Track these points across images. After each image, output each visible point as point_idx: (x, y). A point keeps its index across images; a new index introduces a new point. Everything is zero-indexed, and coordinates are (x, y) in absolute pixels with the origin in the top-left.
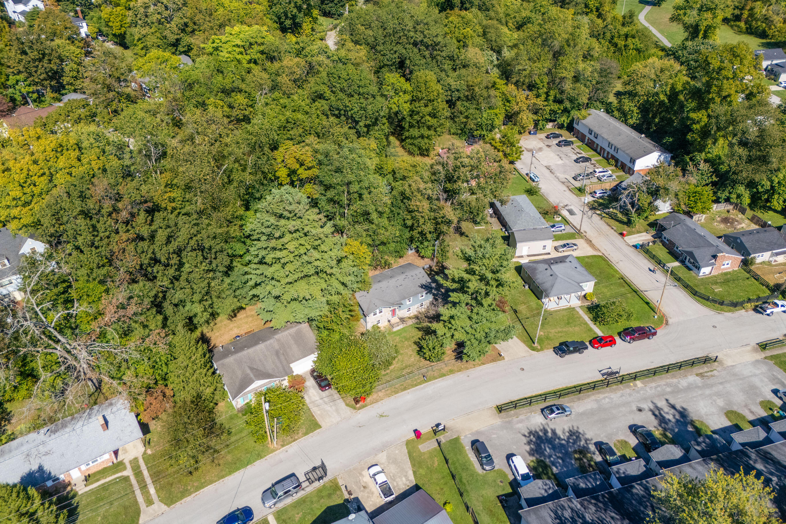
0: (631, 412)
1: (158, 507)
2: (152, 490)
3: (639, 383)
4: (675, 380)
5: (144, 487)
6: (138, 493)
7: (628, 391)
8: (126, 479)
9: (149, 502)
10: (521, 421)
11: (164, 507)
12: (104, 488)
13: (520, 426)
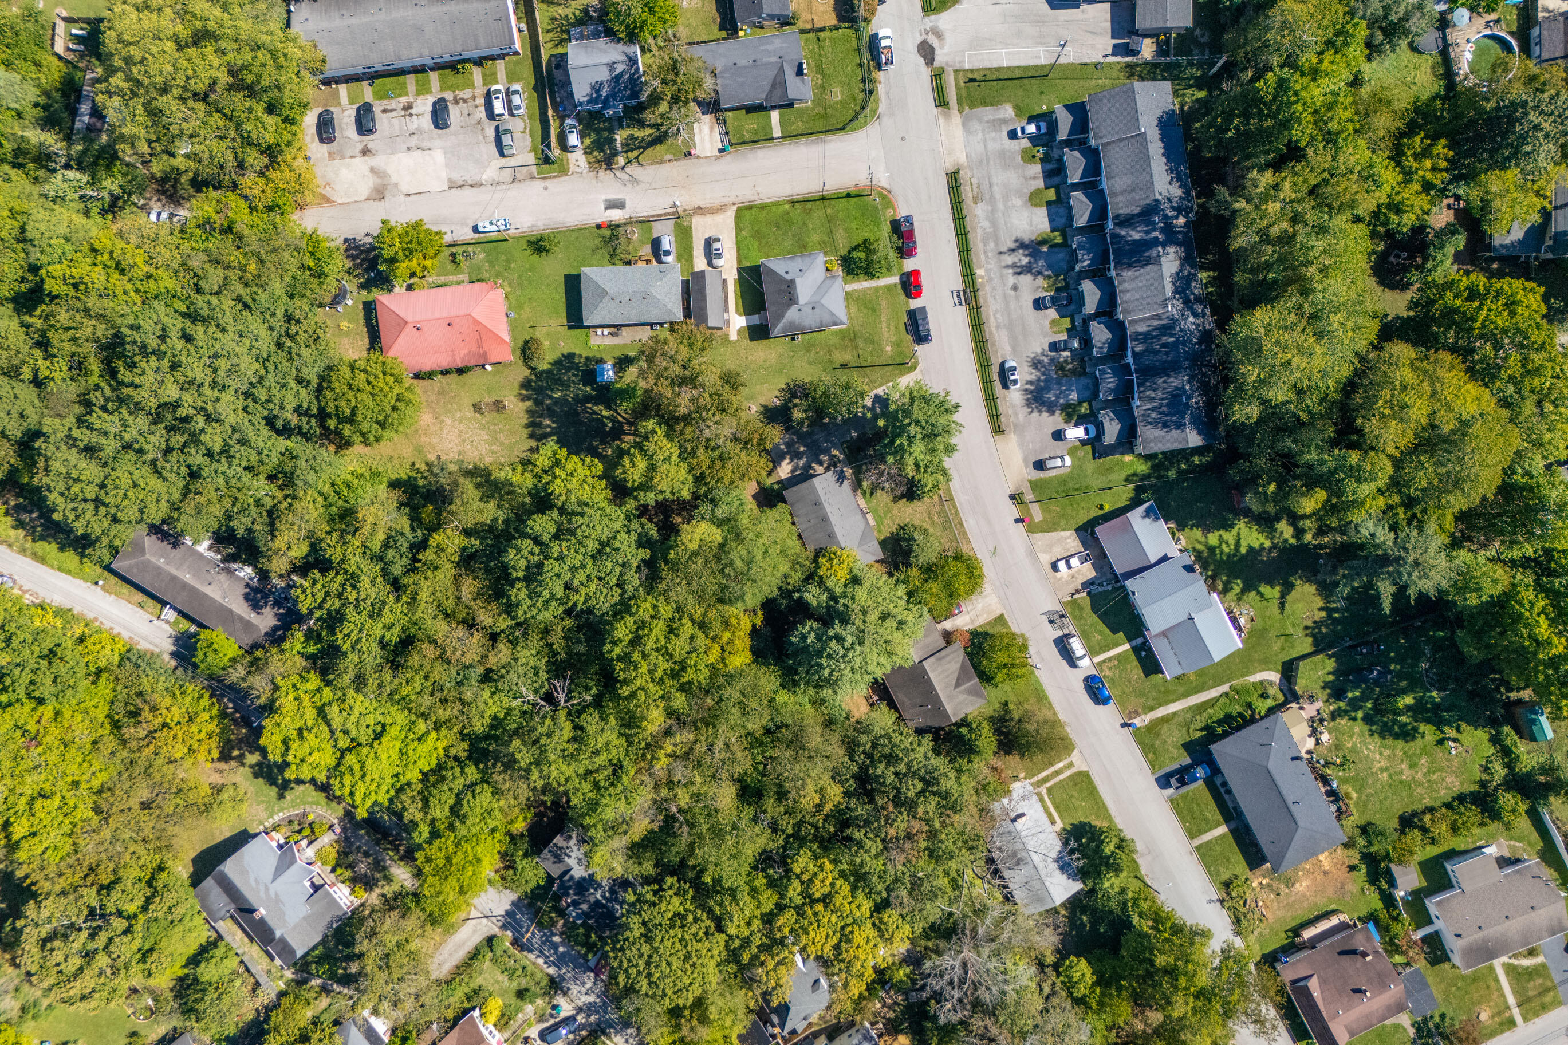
0: (1017, 298)
1: (1075, 757)
2: (1060, 765)
3: (980, 272)
4: (979, 231)
5: (1057, 773)
6: (1061, 777)
7: (988, 288)
8: (1049, 790)
9: (1071, 765)
10: (1016, 415)
11: (1076, 752)
12: (1056, 807)
13: (1021, 417)
